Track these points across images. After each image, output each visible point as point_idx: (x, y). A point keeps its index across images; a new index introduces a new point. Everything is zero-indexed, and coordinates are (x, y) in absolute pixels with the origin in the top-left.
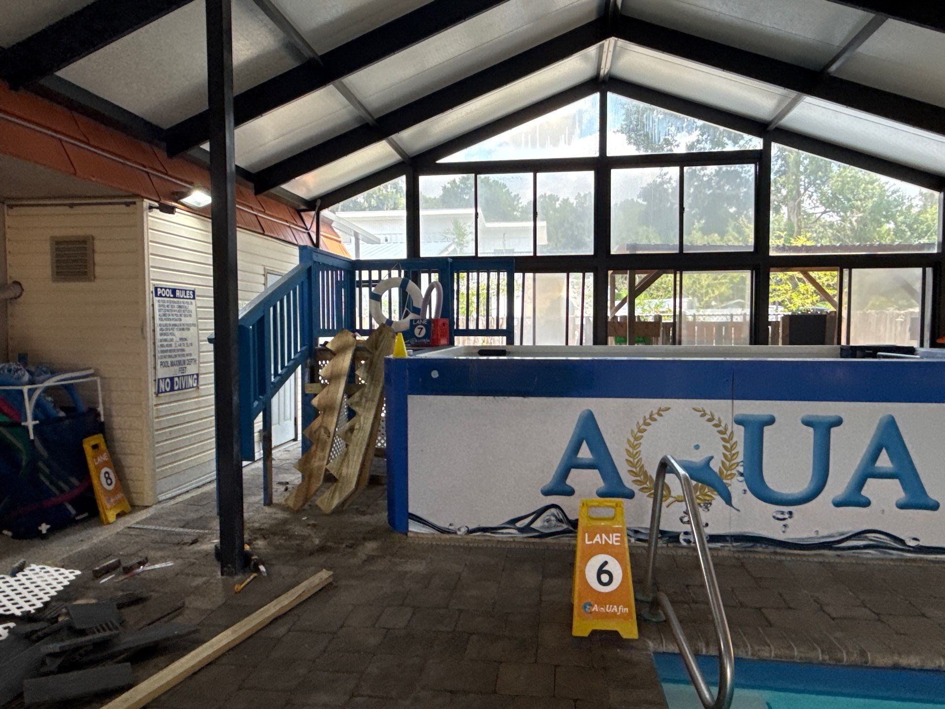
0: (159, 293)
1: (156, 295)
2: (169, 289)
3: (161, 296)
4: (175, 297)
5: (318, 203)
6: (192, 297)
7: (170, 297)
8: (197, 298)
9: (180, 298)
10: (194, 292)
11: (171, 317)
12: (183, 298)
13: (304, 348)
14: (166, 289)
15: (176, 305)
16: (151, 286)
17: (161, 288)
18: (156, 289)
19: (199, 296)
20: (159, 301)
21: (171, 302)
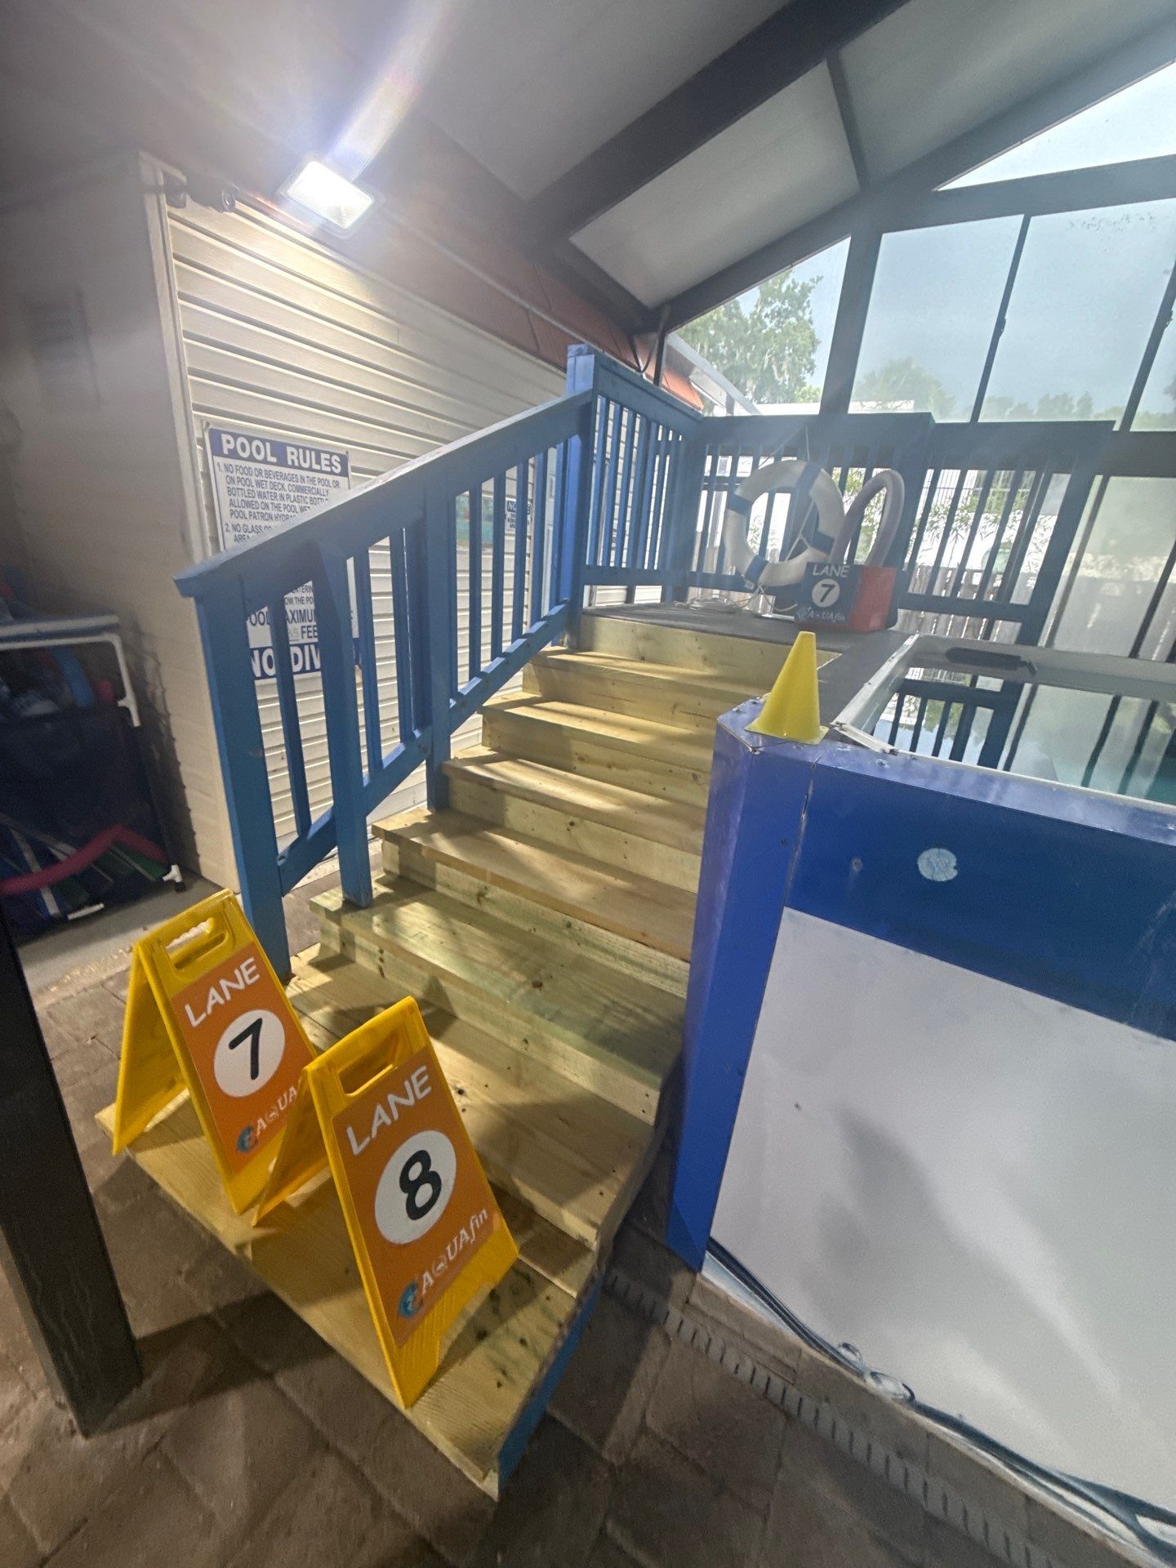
0: (226, 448)
1: (217, 450)
2: (264, 441)
3: (233, 454)
4: (282, 462)
5: (666, 314)
6: (338, 471)
7: (265, 461)
8: (352, 474)
9: (300, 468)
10: (344, 460)
11: (274, 513)
12: (310, 469)
13: (557, 609)
14: (251, 439)
15: (286, 483)
16: (195, 424)
17: (235, 436)
18: (215, 436)
19: (355, 470)
20: (227, 468)
21: (268, 474)
